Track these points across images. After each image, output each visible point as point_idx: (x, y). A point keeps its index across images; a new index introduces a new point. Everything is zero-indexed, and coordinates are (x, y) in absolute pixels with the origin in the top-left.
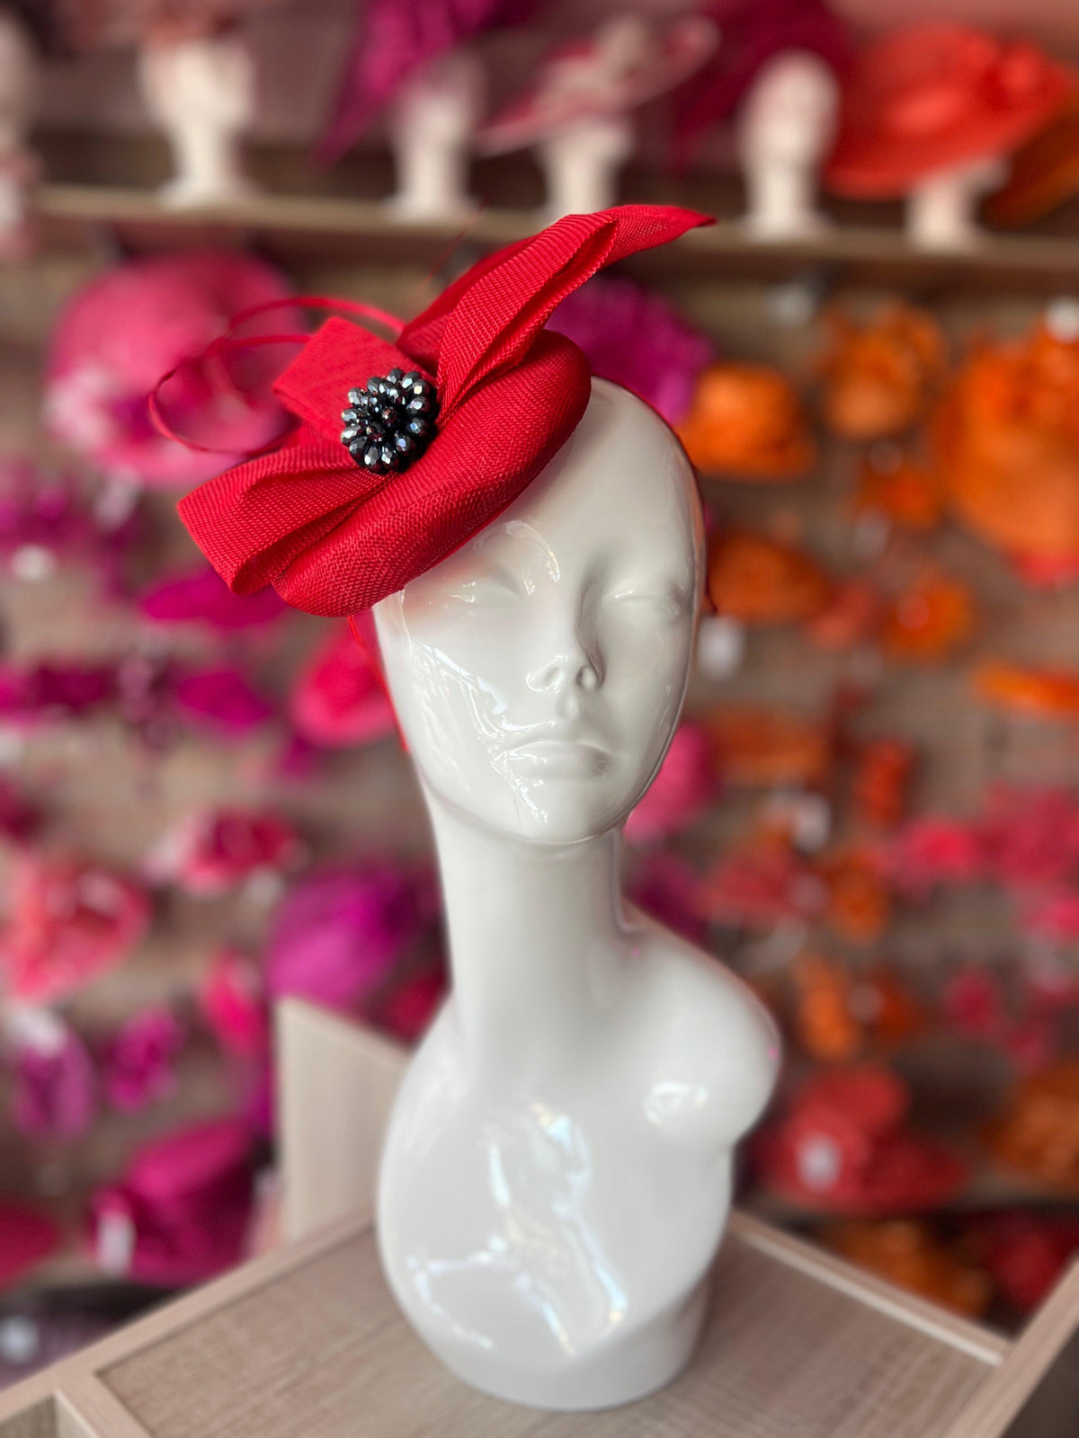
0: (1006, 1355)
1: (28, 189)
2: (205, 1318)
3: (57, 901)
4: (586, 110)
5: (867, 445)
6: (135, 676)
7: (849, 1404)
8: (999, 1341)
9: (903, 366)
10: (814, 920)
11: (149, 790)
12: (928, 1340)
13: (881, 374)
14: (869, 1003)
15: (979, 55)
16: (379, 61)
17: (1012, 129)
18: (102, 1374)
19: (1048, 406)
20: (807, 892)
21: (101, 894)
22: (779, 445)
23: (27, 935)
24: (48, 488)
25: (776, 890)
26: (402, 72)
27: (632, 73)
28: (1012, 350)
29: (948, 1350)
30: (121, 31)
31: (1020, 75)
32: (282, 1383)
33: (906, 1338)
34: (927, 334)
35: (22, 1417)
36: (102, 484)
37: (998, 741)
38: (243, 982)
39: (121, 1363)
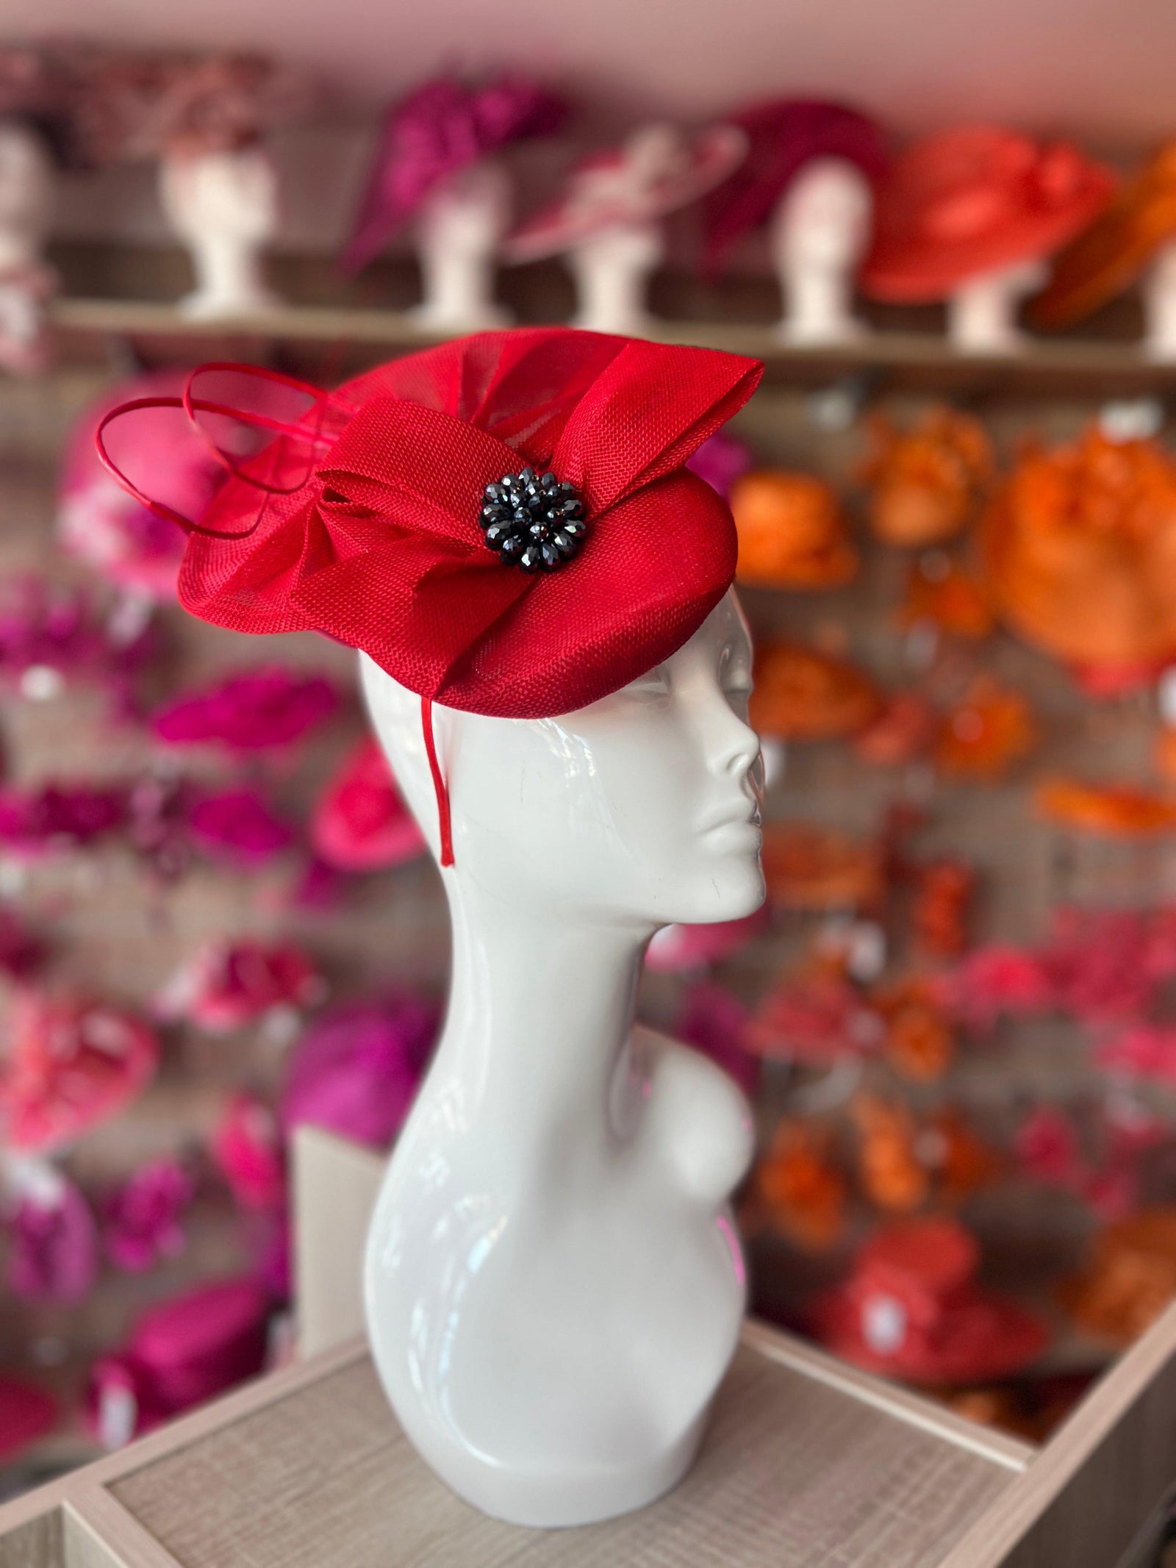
0: (1029, 1462)
1: (43, 303)
2: (215, 1433)
3: (61, 1041)
4: (613, 218)
5: (918, 551)
6: (147, 800)
7: (868, 1509)
8: (1024, 1449)
9: (950, 472)
10: (870, 1054)
11: (160, 919)
12: (953, 1449)
13: (927, 479)
14: (934, 1148)
15: (1019, 157)
16: (404, 173)
17: (1055, 231)
18: (110, 1486)
19: (1100, 511)
20: (865, 1026)
21: (107, 1033)
22: (820, 554)
23: (28, 1079)
24: (59, 605)
25: (832, 1025)
26: (427, 184)
27: (660, 182)
28: (1062, 455)
29: (973, 1458)
30: (140, 144)
31: (1059, 177)
32: (292, 1493)
33: (929, 1446)
34: (973, 438)
35: (29, 1526)
36: (117, 599)
37: (1064, 864)
38: (258, 1127)
39: (129, 1475)
